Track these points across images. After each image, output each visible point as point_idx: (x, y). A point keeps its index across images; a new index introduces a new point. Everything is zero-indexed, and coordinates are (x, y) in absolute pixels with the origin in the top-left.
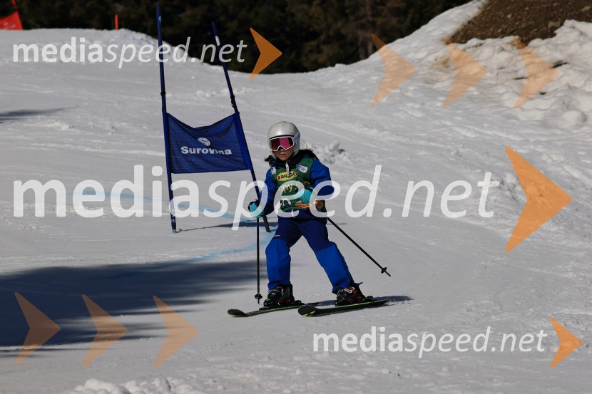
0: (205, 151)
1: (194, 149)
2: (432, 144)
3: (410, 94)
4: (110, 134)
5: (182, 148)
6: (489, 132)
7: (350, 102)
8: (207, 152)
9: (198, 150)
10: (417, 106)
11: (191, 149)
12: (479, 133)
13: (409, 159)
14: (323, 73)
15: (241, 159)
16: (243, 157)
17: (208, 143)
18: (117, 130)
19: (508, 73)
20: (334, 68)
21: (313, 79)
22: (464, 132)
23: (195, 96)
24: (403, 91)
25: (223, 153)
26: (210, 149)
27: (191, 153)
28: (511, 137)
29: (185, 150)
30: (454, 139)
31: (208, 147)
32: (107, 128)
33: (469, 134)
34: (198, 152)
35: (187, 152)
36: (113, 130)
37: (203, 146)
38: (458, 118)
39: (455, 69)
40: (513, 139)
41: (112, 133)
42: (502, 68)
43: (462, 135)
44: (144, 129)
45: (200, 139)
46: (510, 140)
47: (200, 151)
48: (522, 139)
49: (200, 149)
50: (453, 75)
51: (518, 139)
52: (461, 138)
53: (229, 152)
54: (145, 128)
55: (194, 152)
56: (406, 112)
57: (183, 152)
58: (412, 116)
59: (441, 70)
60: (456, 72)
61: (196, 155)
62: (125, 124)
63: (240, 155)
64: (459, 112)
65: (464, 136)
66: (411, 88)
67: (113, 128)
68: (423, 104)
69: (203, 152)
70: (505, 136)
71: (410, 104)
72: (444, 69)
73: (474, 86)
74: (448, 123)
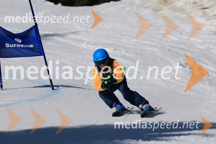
0: (18, 46)
5: (6, 44)
8: (20, 46)
9: (15, 45)
11: (10, 45)
12: (180, 38)
13: (139, 51)
15: (39, 50)
16: (39, 49)
17: (20, 41)
19: (198, 6)
25: (28, 47)
26: (21, 45)
27: (11, 47)
28: (197, 40)
30: (165, 41)
31: (20, 44)
33: (175, 39)
34: (15, 46)
35: (8, 46)
37: (17, 43)
39: (171, 4)
40: (198, 41)
42: (195, 3)
43: (170, 39)
45: (16, 39)
46: (196, 42)
47: (16, 46)
48: (202, 41)
49: (16, 45)
50: (169, 7)
51: (200, 41)
52: (170, 40)
53: (32, 46)
55: (13, 46)
57: (6, 47)
61: (14, 48)
63: (38, 48)
70: (194, 39)
72: (165, 4)
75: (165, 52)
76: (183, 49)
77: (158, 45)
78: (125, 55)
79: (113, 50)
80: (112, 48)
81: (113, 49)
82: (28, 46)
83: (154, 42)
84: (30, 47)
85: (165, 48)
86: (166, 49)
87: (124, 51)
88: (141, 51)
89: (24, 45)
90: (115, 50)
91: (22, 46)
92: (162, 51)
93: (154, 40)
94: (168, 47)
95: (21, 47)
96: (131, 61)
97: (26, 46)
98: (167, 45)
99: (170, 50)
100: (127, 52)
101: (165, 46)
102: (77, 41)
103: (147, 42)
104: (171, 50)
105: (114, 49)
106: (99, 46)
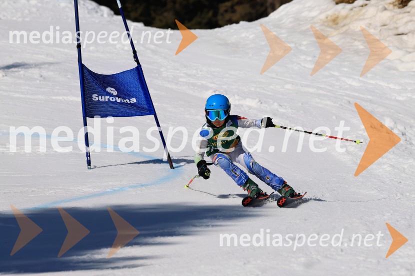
0: (113, 99)
1: (103, 97)
2: (321, 92)
3: (303, 48)
4: (38, 82)
5: (93, 96)
6: (371, 82)
7: (250, 55)
8: (114, 100)
9: (107, 98)
10: (309, 58)
11: (100, 97)
12: (363, 82)
13: (300, 104)
14: (228, 29)
16: (147, 105)
17: (115, 93)
18: (44, 78)
19: (390, 29)
20: (238, 25)
21: (219, 34)
22: (350, 82)
23: (115, 49)
24: (297, 45)
26: (117, 98)
27: (101, 100)
28: (391, 86)
29: (95, 98)
30: (340, 88)
31: (116, 96)
32: (36, 77)
33: (355, 84)
34: (107, 100)
35: (97, 99)
36: (42, 79)
37: (111, 95)
38: (345, 69)
39: (344, 26)
41: (40, 81)
42: (384, 25)
43: (348, 84)
44: (69, 78)
45: (109, 89)
46: (391, 89)
47: (109, 99)
48: (401, 88)
49: (109, 97)
50: (342, 32)
51: (397, 87)
52: (347, 86)
53: (134, 100)
54: (69, 76)
55: (103, 100)
56: (300, 64)
57: (94, 99)
58: (304, 67)
59: (331, 27)
60: (344, 29)
61: (105, 102)
62: (52, 73)
64: (346, 63)
65: (350, 85)
66: (305, 43)
67: (41, 76)
68: (315, 57)
69: (111, 99)
70: (386, 85)
71: (303, 57)
72: (334, 26)
73: (359, 41)
74: (336, 73)
75: (342, 105)
76: (371, 100)
77: (329, 94)
78: (278, 111)
79: (258, 102)
80: (255, 99)
81: (257, 100)
82: (128, 100)
83: (322, 89)
84: (131, 102)
85: (342, 100)
86: (344, 101)
87: (276, 104)
88: (302, 104)
89: (122, 100)
90: (261, 103)
91: (119, 100)
92: (338, 105)
93: (321, 86)
94: (345, 98)
95: (116, 101)
96: (290, 121)
97: (125, 101)
98: (343, 94)
99: (349, 102)
100: (281, 106)
101: (341, 95)
102: (196, 88)
103: (311, 90)
104: (351, 102)
105: (260, 101)
106: (234, 95)
